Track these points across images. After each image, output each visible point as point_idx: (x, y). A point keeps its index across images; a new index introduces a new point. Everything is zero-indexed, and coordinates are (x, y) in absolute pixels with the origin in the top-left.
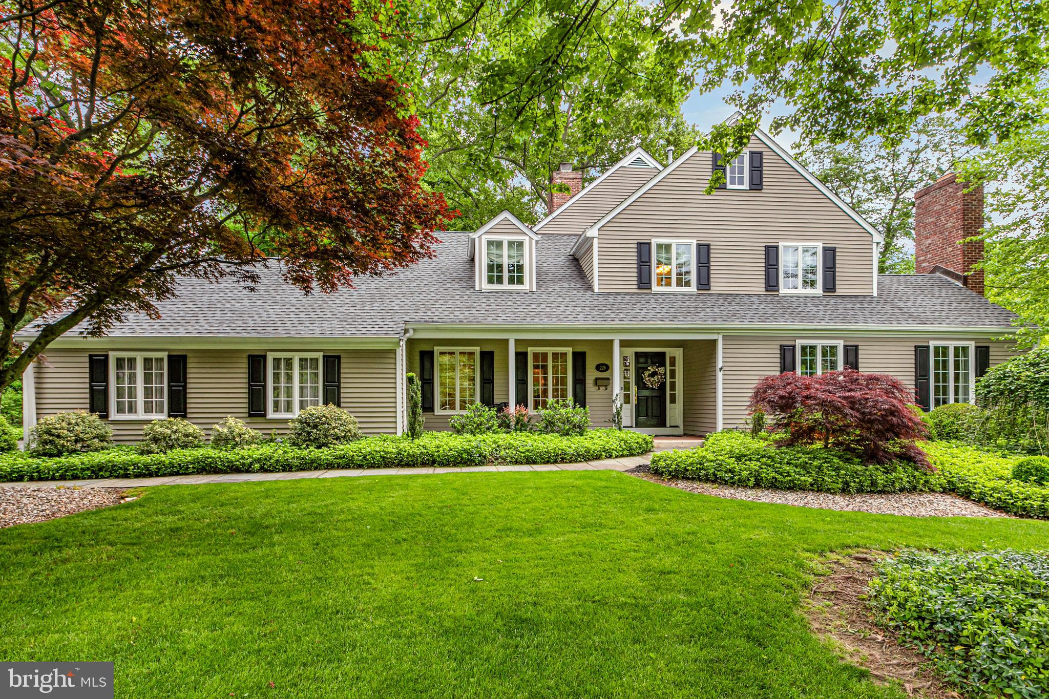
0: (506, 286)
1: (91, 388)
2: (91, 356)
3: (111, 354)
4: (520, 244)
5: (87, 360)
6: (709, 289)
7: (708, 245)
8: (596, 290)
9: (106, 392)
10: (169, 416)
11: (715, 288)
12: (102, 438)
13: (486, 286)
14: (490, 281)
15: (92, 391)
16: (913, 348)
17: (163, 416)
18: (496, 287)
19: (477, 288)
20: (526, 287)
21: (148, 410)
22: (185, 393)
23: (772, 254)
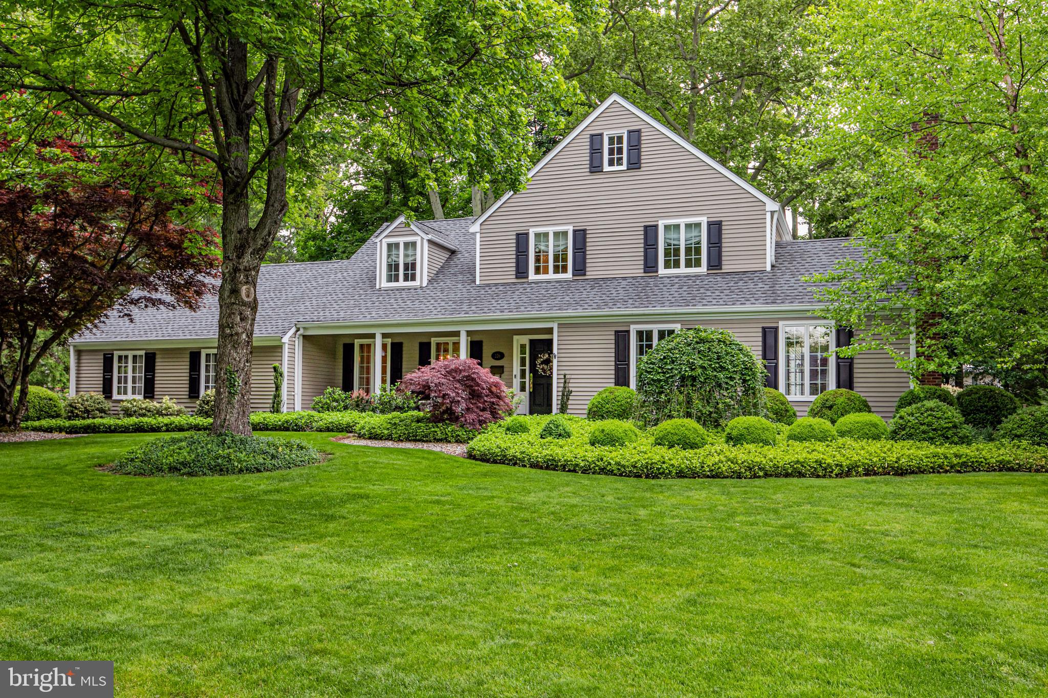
0: (401, 283)
1: (104, 376)
2: (104, 355)
3: (115, 352)
4: (414, 244)
5: (102, 357)
6: (585, 275)
7: (584, 230)
8: (478, 282)
9: (111, 380)
10: (145, 398)
11: (591, 273)
12: (102, 411)
13: (385, 284)
14: (390, 279)
15: (105, 379)
16: (760, 330)
17: (141, 397)
18: (393, 284)
19: (378, 287)
20: (416, 283)
21: (134, 393)
22: (154, 380)
23: (650, 234)
